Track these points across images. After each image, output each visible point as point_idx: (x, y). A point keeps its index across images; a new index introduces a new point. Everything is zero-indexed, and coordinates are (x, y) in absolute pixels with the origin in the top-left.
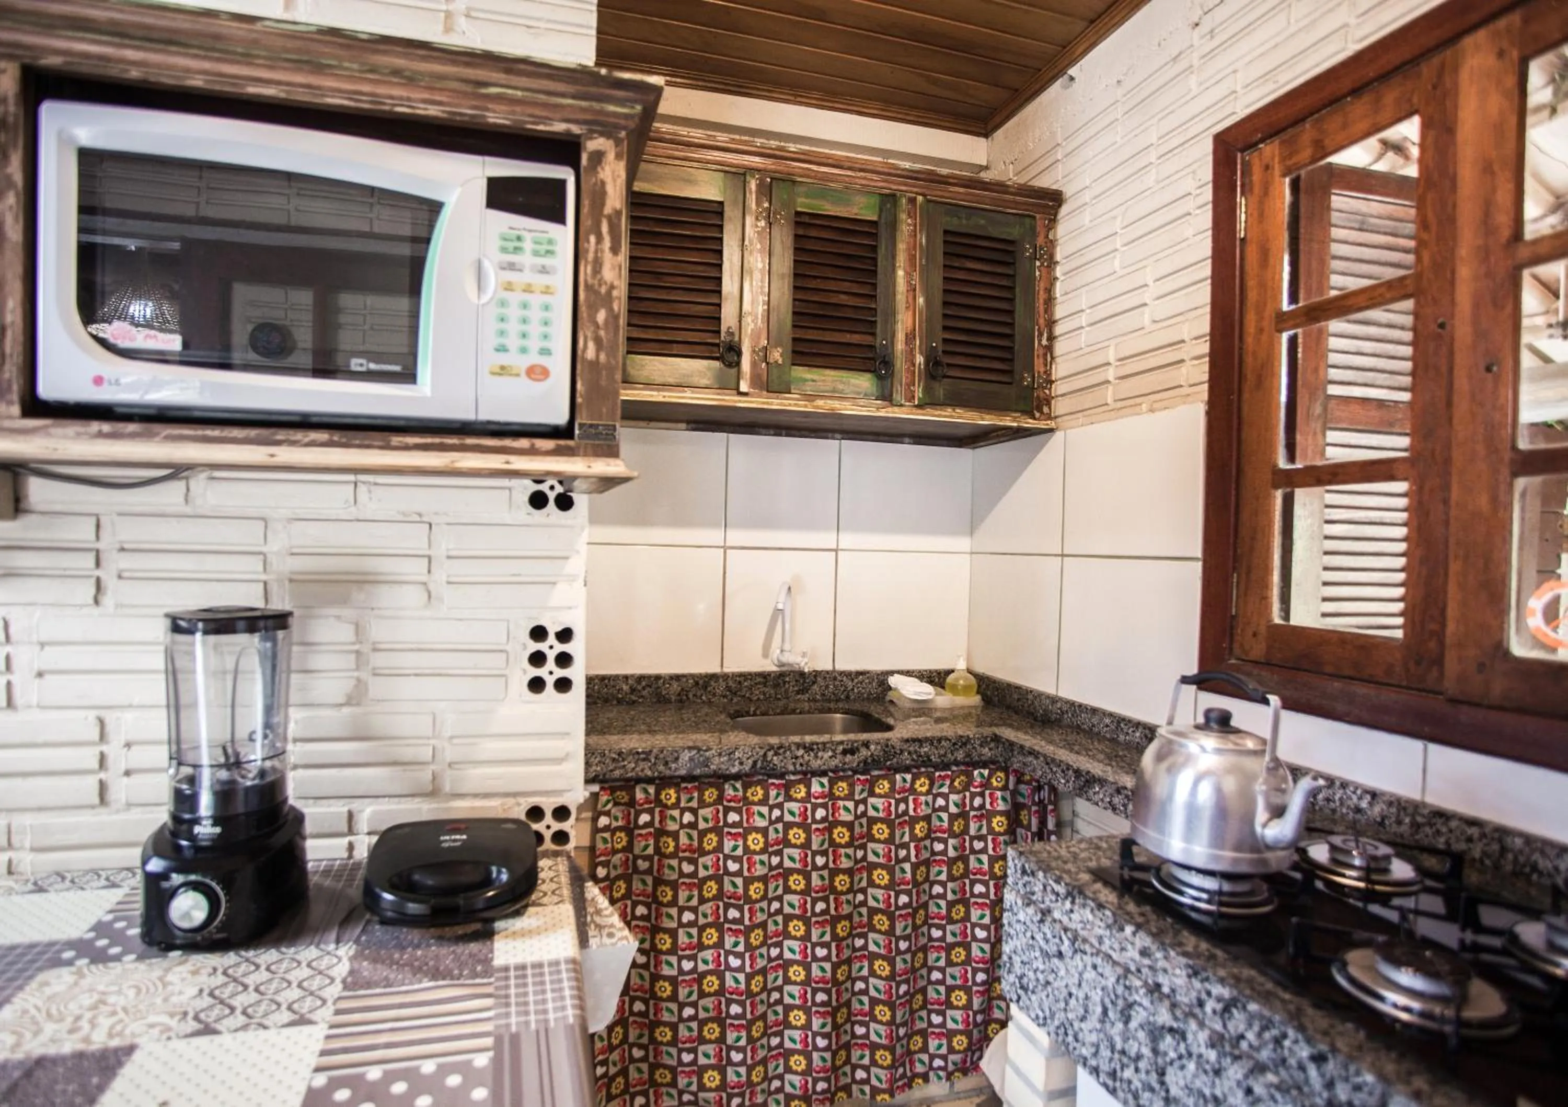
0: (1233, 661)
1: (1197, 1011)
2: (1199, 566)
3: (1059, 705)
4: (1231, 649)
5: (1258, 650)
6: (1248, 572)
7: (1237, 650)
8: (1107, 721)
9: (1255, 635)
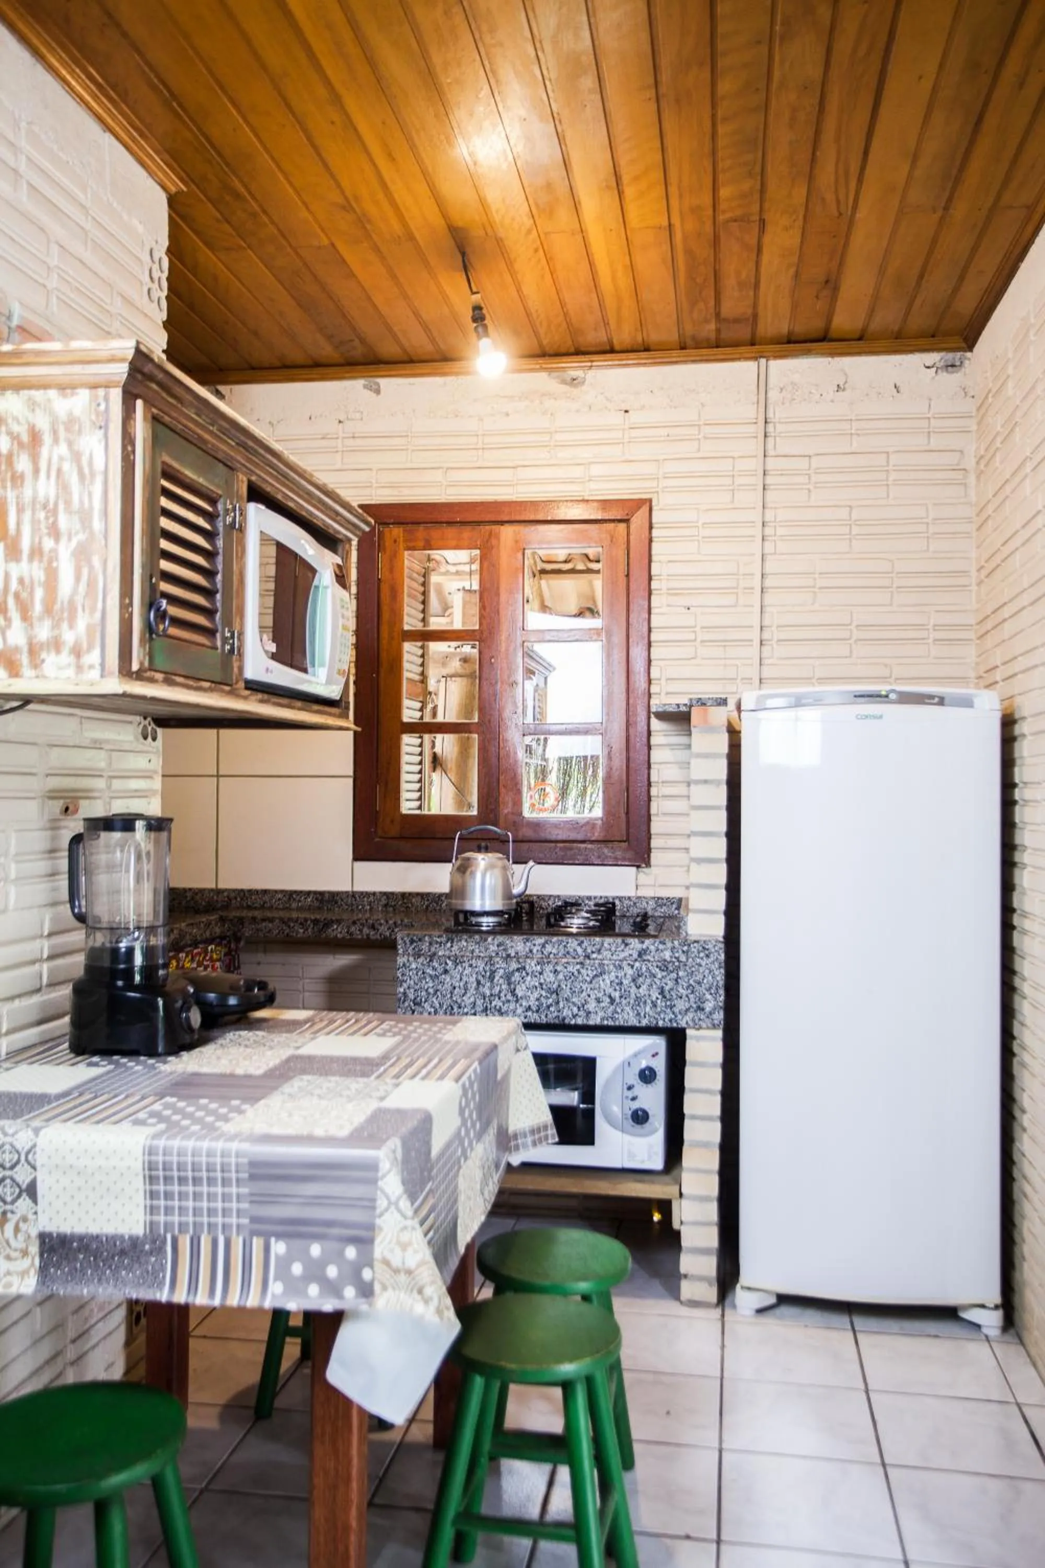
0: (377, 840)
1: (530, 955)
2: (350, 781)
3: (226, 894)
4: (375, 832)
5: (394, 831)
6: (386, 784)
7: (380, 832)
8: (280, 896)
9: (392, 821)
